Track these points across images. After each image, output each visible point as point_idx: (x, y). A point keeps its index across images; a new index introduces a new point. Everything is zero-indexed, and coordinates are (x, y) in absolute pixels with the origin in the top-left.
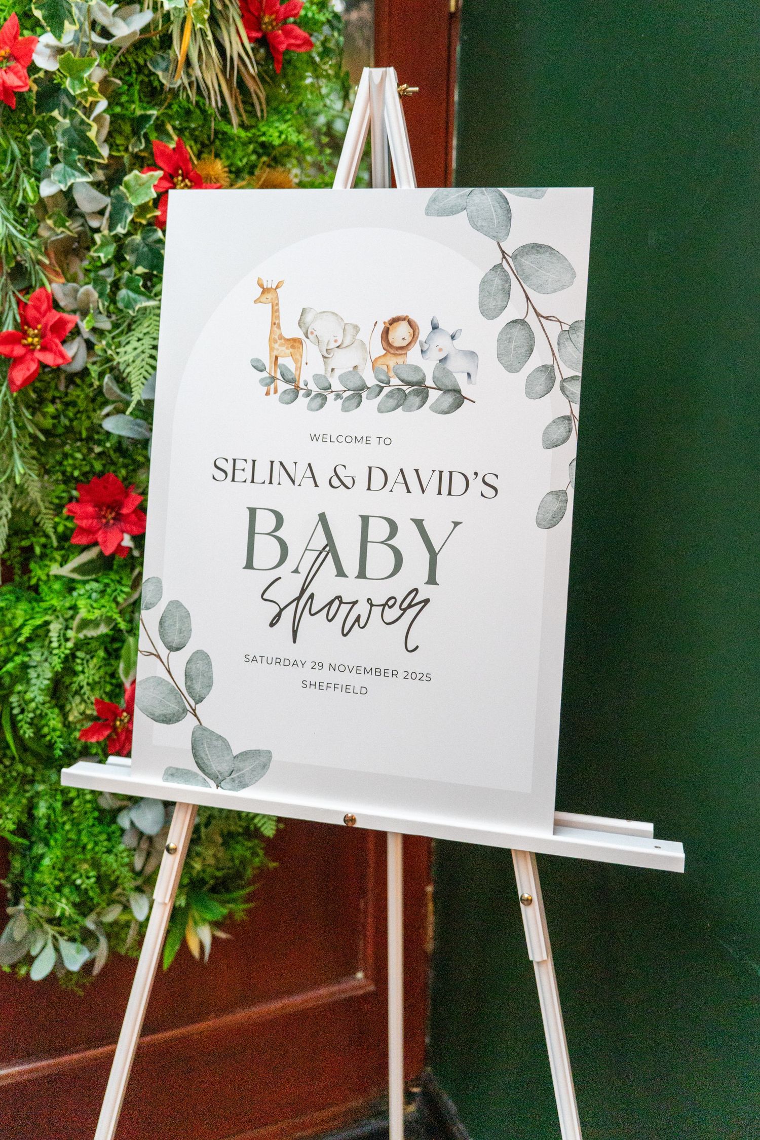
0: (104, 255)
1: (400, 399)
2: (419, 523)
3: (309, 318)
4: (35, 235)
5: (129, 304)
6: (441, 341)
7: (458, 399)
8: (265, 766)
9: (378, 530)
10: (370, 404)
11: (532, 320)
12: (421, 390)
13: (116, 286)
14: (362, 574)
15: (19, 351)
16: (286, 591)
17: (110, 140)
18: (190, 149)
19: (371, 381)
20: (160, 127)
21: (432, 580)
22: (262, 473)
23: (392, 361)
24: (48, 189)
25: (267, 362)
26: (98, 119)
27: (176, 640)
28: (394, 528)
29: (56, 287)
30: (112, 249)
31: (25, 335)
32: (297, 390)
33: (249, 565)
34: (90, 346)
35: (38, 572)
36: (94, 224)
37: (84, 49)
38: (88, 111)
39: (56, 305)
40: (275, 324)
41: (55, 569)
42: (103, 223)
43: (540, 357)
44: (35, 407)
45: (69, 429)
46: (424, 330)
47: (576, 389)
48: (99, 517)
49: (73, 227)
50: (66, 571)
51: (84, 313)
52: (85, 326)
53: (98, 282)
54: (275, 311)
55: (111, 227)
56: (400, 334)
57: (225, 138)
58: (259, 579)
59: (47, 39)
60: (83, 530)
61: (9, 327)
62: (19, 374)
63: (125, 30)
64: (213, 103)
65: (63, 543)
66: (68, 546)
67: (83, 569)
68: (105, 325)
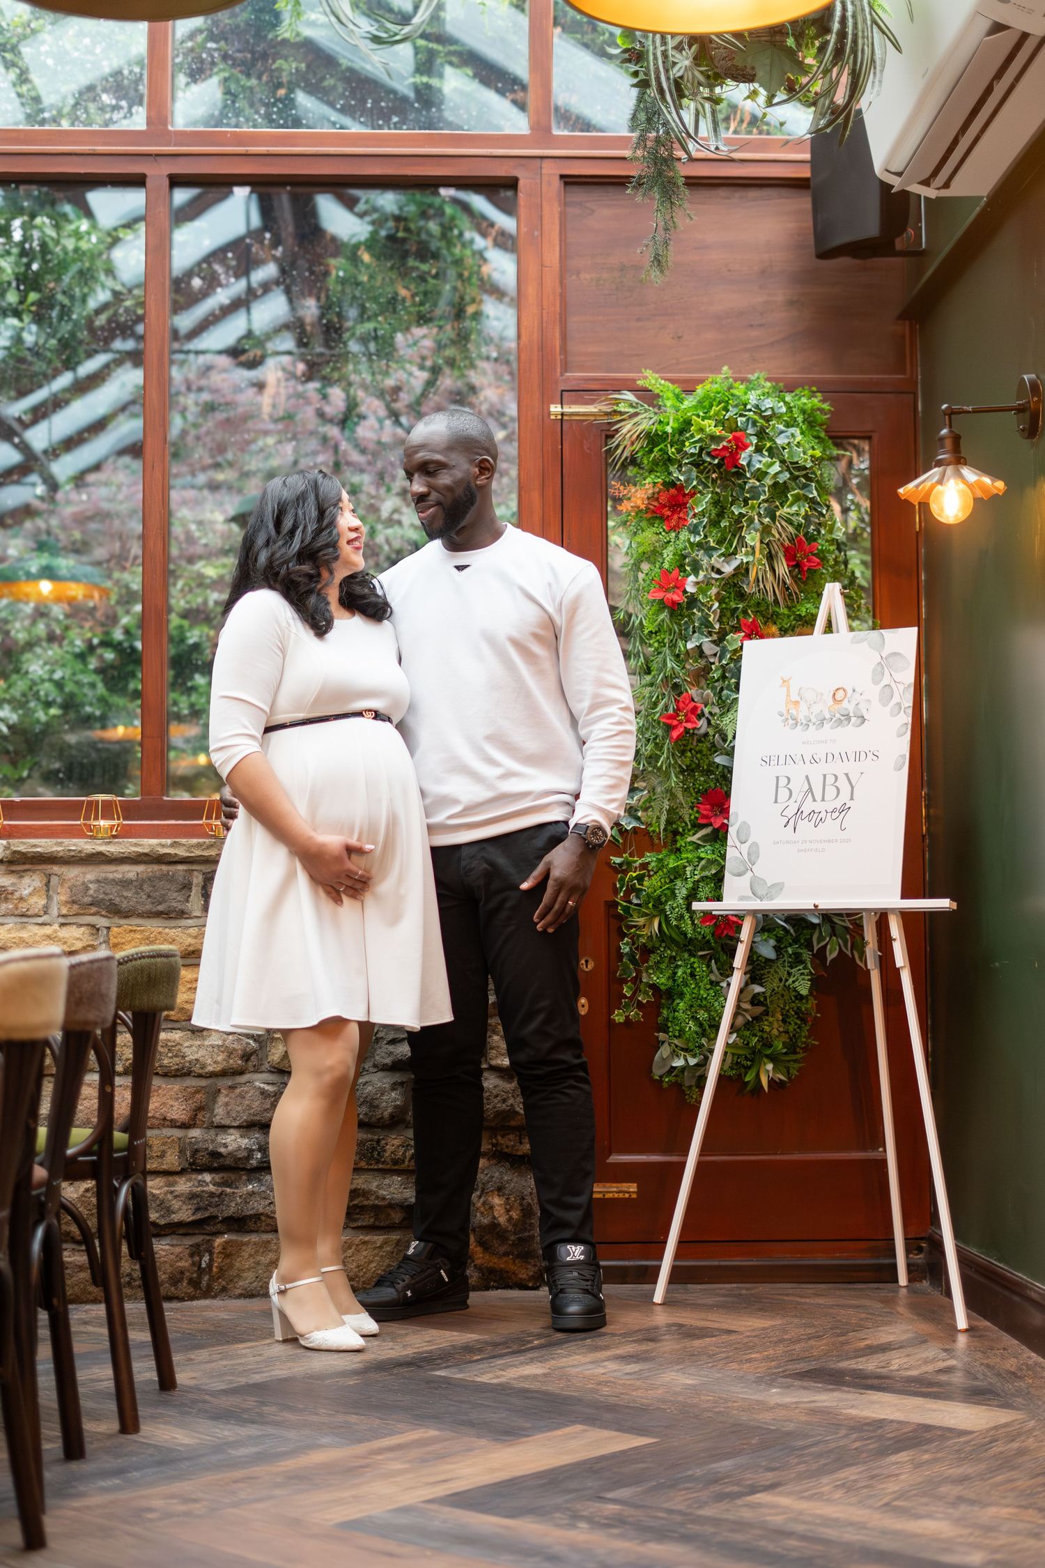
0: (717, 675)
1: (840, 722)
2: (847, 775)
3: (802, 691)
4: (684, 668)
5: (728, 698)
6: (857, 696)
7: (863, 719)
8: (782, 889)
9: (830, 779)
10: (827, 726)
11: (893, 684)
12: (849, 719)
13: (722, 689)
14: (823, 800)
15: (675, 723)
16: (791, 812)
17: (720, 620)
18: (760, 621)
19: (828, 716)
20: (745, 612)
21: (852, 799)
22: (782, 761)
23: (836, 707)
24: (690, 645)
25: (785, 712)
26: (714, 612)
27: (743, 839)
28: (836, 778)
29: (693, 692)
30: (720, 672)
31: (679, 714)
32: (798, 723)
33: (776, 802)
34: (709, 720)
35: (681, 843)
36: (712, 660)
37: (708, 583)
38: (709, 609)
39: (693, 700)
40: (788, 695)
42: (717, 659)
43: (896, 699)
45: (699, 765)
46: (850, 692)
47: (910, 711)
48: (712, 810)
49: (703, 662)
50: (694, 838)
51: (707, 704)
52: (706, 710)
53: (713, 688)
54: (788, 690)
55: (720, 661)
56: (840, 695)
57: (778, 614)
58: (780, 807)
59: (692, 578)
60: (704, 817)
61: (671, 711)
62: (675, 734)
63: (728, 569)
64: (771, 598)
65: (694, 826)
66: (697, 826)
67: (703, 838)
68: (716, 710)
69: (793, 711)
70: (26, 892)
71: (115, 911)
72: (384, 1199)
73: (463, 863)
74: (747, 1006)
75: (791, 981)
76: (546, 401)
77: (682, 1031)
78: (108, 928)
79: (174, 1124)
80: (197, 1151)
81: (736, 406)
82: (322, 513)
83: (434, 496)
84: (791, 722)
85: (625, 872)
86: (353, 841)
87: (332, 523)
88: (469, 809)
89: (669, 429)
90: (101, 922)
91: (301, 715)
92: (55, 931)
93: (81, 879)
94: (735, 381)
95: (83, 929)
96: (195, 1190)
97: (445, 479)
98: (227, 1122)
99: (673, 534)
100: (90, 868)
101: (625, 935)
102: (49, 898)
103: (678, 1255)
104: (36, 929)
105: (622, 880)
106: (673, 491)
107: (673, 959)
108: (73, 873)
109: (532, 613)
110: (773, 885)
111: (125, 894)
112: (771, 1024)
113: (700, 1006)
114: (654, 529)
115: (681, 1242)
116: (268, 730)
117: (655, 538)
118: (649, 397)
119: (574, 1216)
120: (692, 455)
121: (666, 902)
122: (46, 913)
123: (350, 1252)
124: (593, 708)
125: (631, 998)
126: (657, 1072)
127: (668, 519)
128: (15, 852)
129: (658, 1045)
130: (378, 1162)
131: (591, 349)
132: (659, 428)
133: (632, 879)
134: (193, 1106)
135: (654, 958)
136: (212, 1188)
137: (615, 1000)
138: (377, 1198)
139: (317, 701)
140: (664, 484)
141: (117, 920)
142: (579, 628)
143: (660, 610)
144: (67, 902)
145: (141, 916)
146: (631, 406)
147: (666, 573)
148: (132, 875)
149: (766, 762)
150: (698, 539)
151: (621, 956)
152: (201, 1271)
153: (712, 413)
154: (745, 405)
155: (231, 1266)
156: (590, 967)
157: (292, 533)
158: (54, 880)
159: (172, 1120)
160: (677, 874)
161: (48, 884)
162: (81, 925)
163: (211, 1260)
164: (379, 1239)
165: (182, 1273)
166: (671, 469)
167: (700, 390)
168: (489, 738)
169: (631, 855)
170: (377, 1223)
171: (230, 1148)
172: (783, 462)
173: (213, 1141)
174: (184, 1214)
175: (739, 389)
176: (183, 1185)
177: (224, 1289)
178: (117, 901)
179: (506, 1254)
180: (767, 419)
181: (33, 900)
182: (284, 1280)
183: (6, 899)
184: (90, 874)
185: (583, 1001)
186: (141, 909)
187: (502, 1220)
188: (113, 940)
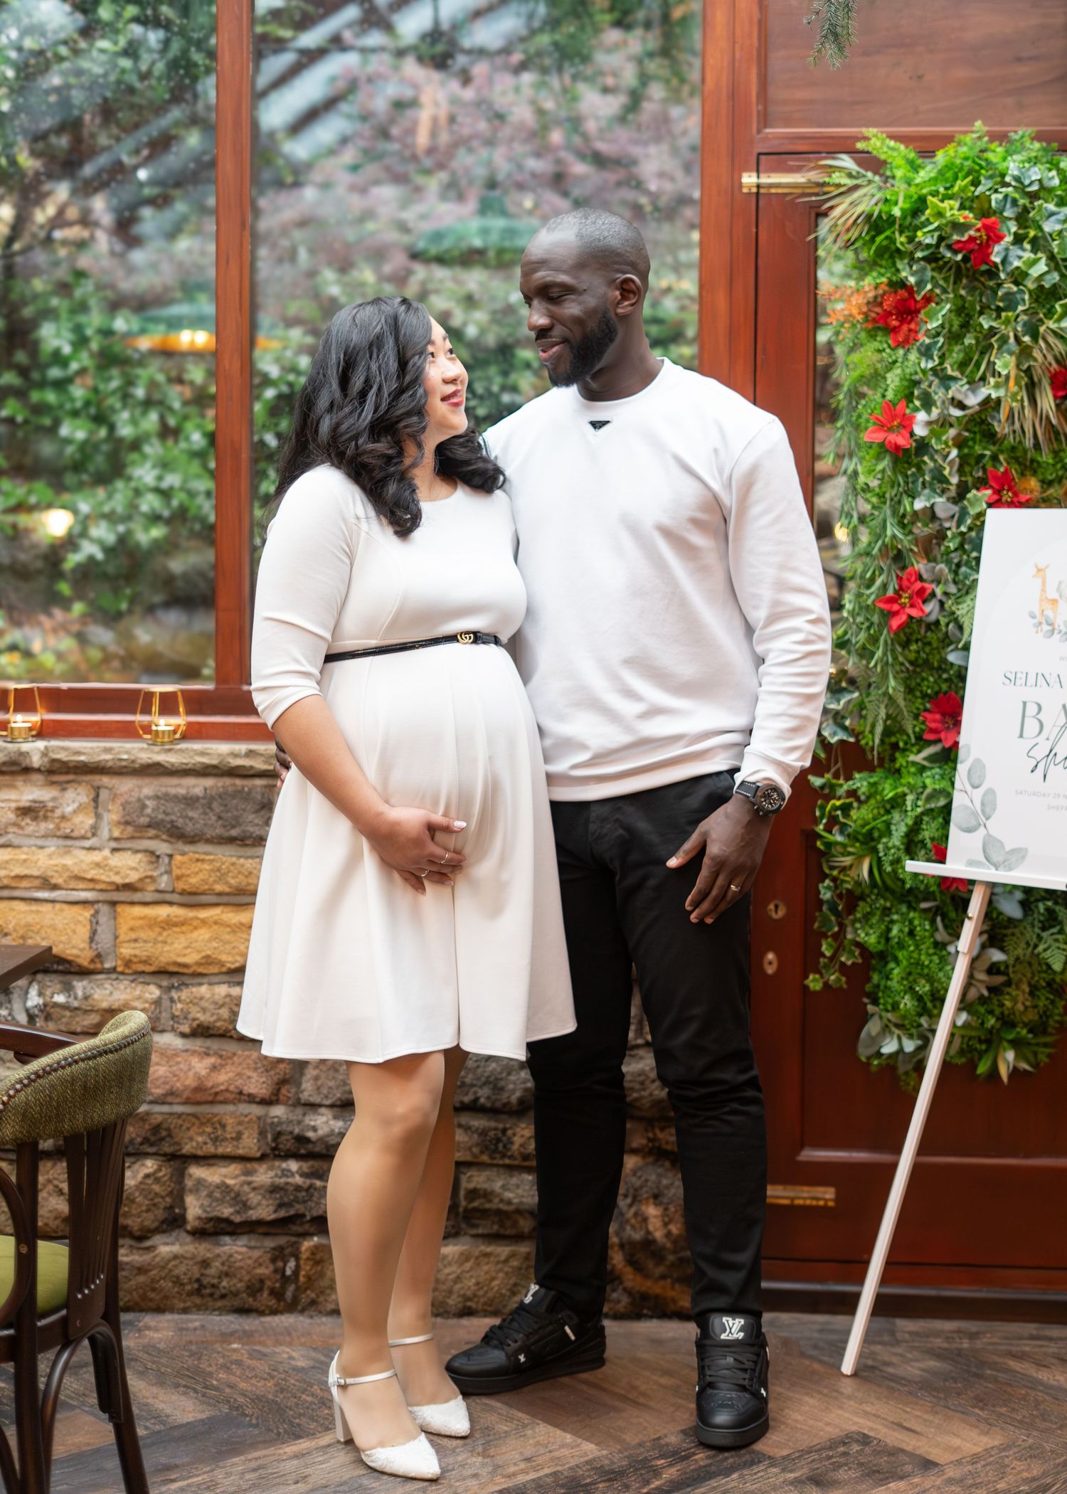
0: (952, 546)
3: (1063, 586)
4: (911, 532)
5: (966, 577)
8: (1023, 858)
13: (958, 565)
15: (896, 607)
16: (1040, 752)
17: (958, 473)
18: (1015, 471)
20: (995, 458)
22: (1031, 680)
24: (919, 504)
25: (1037, 612)
26: (951, 463)
27: (976, 782)
29: (921, 566)
30: (958, 540)
31: (900, 597)
32: (1053, 631)
33: (1021, 736)
34: (942, 604)
35: (901, 761)
36: (947, 525)
37: (944, 423)
38: (944, 458)
39: (920, 578)
40: (1043, 590)
41: (912, 758)
42: (954, 524)
44: (905, 645)
45: (926, 662)
48: (943, 722)
49: (933, 527)
50: (918, 758)
51: (939, 582)
52: (939, 591)
53: (948, 562)
54: (1044, 583)
55: (958, 526)
57: (1036, 463)
58: (1026, 744)
59: (921, 416)
60: (932, 731)
61: (890, 592)
62: (895, 623)
63: (973, 401)
64: (1029, 443)
65: (919, 738)
66: (921, 742)
67: (931, 758)
68: (952, 589)
69: (1049, 613)
70: (69, 809)
71: (177, 834)
72: (509, 1202)
73: (592, 827)
74: (982, 976)
75: (1041, 948)
76: (736, 170)
77: (895, 1007)
78: (171, 856)
79: (251, 1099)
80: (279, 1134)
81: (991, 177)
82: (403, 364)
83: (558, 331)
84: (1046, 628)
85: (828, 798)
86: (438, 818)
87: (418, 379)
88: (600, 757)
89: (897, 212)
90: (162, 848)
91: (373, 643)
92: (106, 858)
93: (135, 794)
94: (991, 141)
95: (139, 856)
96: (277, 1181)
97: (572, 308)
98: (316, 1099)
99: (901, 352)
100: (147, 780)
101: (826, 876)
102: (98, 816)
103: (885, 1279)
104: (82, 855)
105: (823, 808)
106: (903, 293)
107: (886, 911)
108: (126, 786)
109: (689, 492)
110: (1013, 851)
111: (191, 814)
112: (1015, 1001)
113: (921, 975)
114: (876, 345)
115: (889, 1263)
116: (331, 658)
117: (876, 357)
118: (873, 163)
119: (733, 1279)
120: (928, 246)
121: (881, 837)
122: (94, 835)
123: (468, 1265)
124: (773, 618)
125: (832, 958)
126: (863, 1052)
127: (895, 330)
128: (54, 761)
129: (865, 1018)
130: (504, 1156)
131: (800, 94)
132: (885, 208)
133: (836, 808)
134: (275, 1078)
135: (863, 908)
136: (298, 1180)
137: (811, 962)
138: (502, 1201)
139: (394, 624)
140: (891, 284)
141: (180, 846)
142: (755, 510)
143: (879, 458)
144: (119, 823)
145: (209, 841)
146: (850, 176)
147: (889, 408)
148: (198, 791)
149: (1011, 679)
150: (930, 365)
151: (821, 902)
152: (285, 1280)
153: (956, 189)
154: (1003, 175)
155: (321, 1275)
156: (781, 913)
157: (363, 395)
158: (104, 795)
159: (249, 1095)
160: (897, 803)
161: (96, 800)
162: (137, 851)
163: (298, 1267)
164: (503, 1250)
165: (262, 1281)
166: (900, 265)
167: (941, 157)
168: (629, 662)
169: (836, 776)
170: (502, 1231)
171: (320, 1132)
172: (1051, 257)
173: (299, 1122)
174: (264, 1210)
175: (996, 153)
176: (264, 1175)
177: (313, 1303)
178: (180, 823)
179: (663, 1277)
180: (1034, 196)
181: (78, 819)
182: (346, 1371)
183: (46, 818)
184: (148, 788)
185: (770, 956)
186: (210, 833)
187: (659, 1235)
188: (176, 872)
